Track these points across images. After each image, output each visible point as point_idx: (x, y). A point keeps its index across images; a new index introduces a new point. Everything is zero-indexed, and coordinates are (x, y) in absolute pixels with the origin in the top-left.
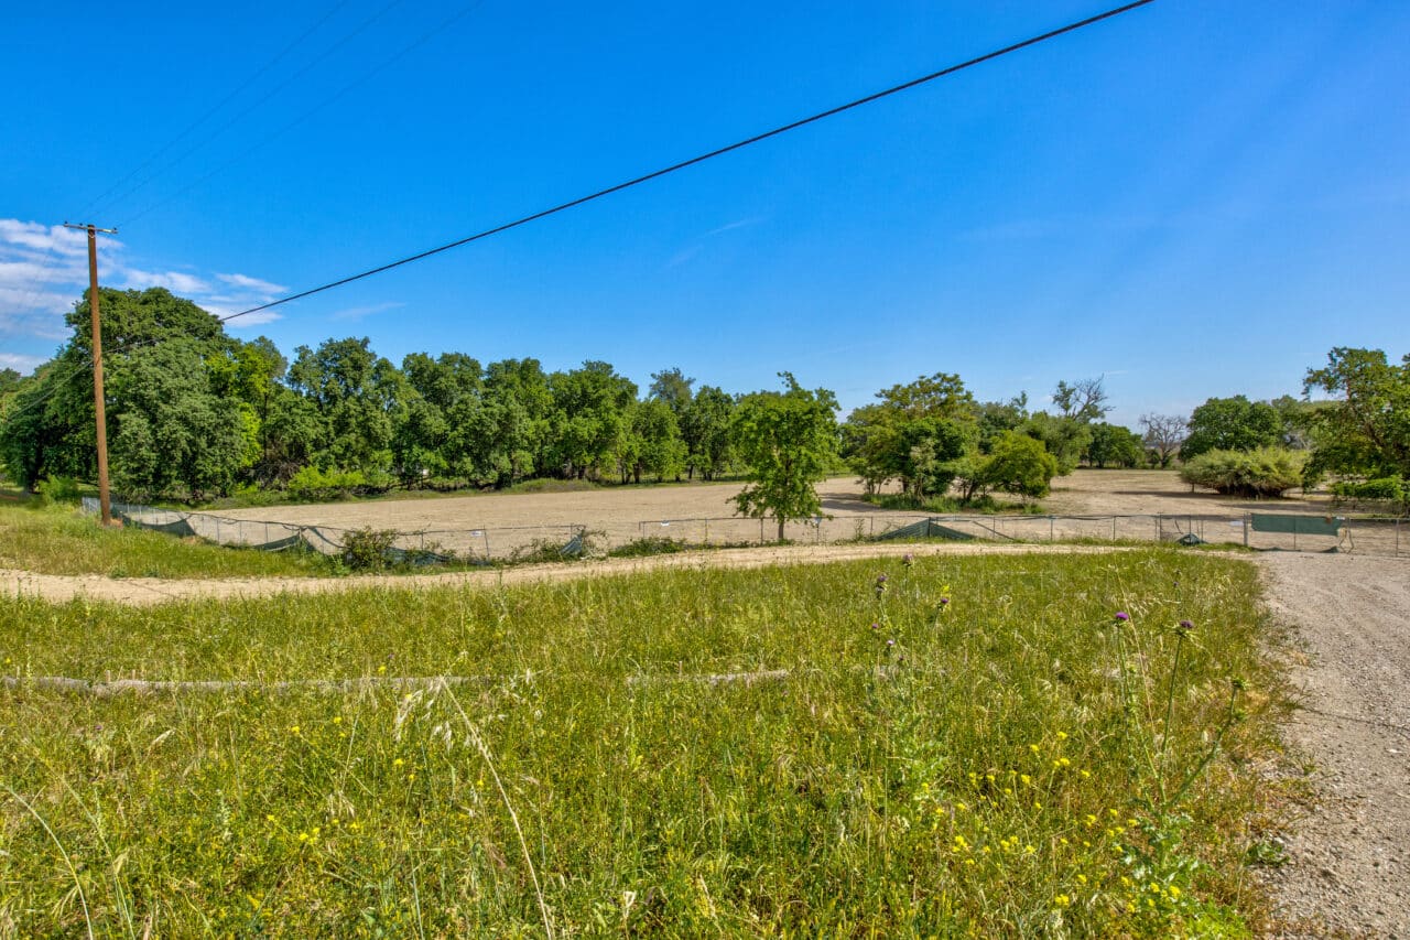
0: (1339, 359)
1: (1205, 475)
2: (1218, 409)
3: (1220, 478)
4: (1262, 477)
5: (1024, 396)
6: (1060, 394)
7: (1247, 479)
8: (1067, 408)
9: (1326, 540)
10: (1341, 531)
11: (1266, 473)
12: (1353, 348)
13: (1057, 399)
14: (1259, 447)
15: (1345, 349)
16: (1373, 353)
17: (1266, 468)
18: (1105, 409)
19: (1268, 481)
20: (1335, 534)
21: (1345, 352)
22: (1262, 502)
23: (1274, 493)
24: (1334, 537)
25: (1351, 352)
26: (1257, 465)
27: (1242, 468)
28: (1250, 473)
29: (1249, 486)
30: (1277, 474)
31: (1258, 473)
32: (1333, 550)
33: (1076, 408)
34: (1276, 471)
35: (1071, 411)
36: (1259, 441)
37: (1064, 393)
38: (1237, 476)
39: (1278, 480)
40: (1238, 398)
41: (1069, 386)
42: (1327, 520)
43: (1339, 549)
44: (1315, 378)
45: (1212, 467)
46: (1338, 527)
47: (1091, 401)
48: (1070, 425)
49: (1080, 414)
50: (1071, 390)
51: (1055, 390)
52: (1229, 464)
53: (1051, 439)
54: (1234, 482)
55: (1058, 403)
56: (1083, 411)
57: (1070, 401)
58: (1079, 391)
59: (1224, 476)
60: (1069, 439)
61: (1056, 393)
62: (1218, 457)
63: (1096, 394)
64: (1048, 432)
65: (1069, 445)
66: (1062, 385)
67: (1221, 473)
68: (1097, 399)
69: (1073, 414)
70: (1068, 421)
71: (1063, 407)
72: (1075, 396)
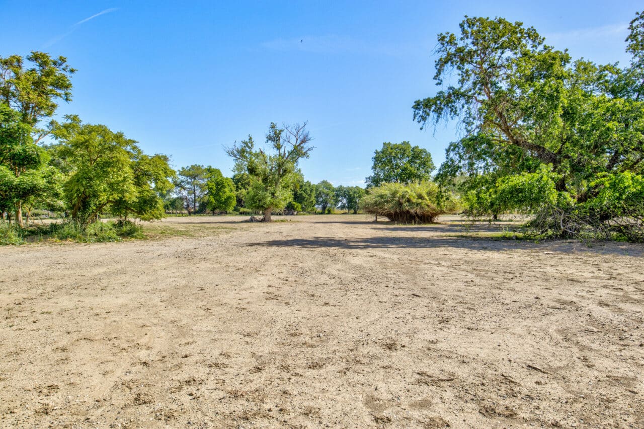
1: (376, 204)
2: (390, 150)
3: (387, 206)
4: (418, 204)
5: (250, 139)
6: (272, 134)
7: (406, 207)
8: (278, 147)
11: (420, 201)
13: (269, 138)
14: (417, 181)
17: (420, 197)
18: (309, 150)
19: (422, 208)
23: (426, 218)
26: (414, 195)
27: (403, 196)
28: (409, 200)
29: (408, 212)
30: (428, 202)
31: (414, 201)
33: (288, 148)
34: (427, 198)
35: (282, 150)
37: (275, 132)
38: (399, 204)
39: (428, 206)
40: (404, 143)
41: (279, 127)
45: (381, 196)
47: (297, 144)
48: (283, 163)
49: (290, 153)
50: (281, 131)
51: (267, 131)
52: (394, 194)
53: (265, 174)
54: (398, 210)
55: (271, 143)
56: (292, 152)
57: (281, 141)
58: (288, 134)
59: (390, 205)
60: (282, 176)
61: (269, 134)
62: (385, 189)
63: (302, 137)
64: (261, 168)
65: (281, 181)
66: (273, 127)
67: (387, 202)
68: (304, 141)
69: (285, 154)
70: (282, 160)
71: (276, 147)
72: (283, 135)
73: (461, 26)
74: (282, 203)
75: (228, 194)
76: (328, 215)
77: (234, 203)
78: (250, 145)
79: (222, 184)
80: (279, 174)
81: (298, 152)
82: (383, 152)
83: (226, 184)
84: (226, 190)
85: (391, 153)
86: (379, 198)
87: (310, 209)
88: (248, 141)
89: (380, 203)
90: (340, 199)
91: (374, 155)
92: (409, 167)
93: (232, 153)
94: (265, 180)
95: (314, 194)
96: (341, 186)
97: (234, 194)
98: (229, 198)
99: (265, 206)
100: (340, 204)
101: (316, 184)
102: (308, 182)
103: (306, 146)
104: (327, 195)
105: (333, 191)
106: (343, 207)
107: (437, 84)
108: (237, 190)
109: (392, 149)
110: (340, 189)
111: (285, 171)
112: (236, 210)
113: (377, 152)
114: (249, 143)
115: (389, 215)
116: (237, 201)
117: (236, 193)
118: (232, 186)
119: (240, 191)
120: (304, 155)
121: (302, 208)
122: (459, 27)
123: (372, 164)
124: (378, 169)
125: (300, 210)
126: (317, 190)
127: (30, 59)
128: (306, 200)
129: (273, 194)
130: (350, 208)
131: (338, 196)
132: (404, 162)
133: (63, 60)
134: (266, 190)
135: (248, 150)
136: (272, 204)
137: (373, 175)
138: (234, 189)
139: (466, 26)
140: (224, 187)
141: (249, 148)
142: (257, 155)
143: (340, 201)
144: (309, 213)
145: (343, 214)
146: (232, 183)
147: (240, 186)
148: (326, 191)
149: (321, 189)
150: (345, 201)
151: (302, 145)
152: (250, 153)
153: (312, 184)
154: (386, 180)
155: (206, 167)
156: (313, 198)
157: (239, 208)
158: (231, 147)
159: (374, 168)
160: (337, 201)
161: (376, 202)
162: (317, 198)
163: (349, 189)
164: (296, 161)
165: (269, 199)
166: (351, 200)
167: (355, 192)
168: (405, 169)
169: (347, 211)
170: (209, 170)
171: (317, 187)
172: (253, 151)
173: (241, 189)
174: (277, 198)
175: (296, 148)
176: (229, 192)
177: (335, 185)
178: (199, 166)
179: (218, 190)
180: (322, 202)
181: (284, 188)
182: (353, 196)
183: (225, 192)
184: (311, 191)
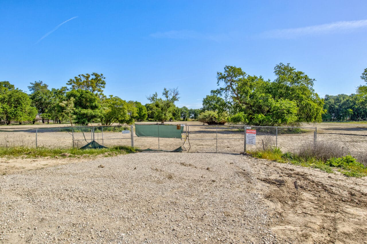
1: (203, 119)
2: (209, 98)
3: (207, 120)
4: (218, 119)
5: (156, 93)
6: (165, 92)
7: (214, 120)
8: (167, 97)
13: (164, 94)
18: (178, 98)
23: (221, 124)
27: (213, 116)
28: (215, 118)
29: (214, 122)
30: (222, 119)
32: (179, 150)
33: (170, 97)
35: (168, 98)
37: (166, 92)
41: (167, 90)
45: (205, 116)
47: (174, 95)
48: (169, 103)
49: (171, 99)
50: (168, 91)
51: (163, 91)
52: (209, 115)
53: (162, 107)
54: (211, 121)
55: (164, 96)
56: (172, 99)
57: (168, 95)
58: (171, 92)
59: (208, 119)
60: (168, 108)
61: (163, 92)
62: (207, 113)
63: (176, 93)
64: (161, 105)
65: (168, 109)
66: (165, 90)
67: (207, 118)
68: (176, 95)
69: (169, 99)
70: (168, 102)
71: (166, 97)
72: (169, 93)
73: (225, 68)
74: (168, 118)
75: (144, 113)
76: (186, 121)
77: (147, 116)
78: (156, 96)
79: (142, 108)
80: (167, 107)
81: (174, 99)
82: (206, 99)
83: (143, 109)
84: (143, 111)
85: (209, 99)
86: (204, 117)
87: (178, 119)
88: (155, 94)
89: (205, 118)
90: (191, 114)
91: (203, 100)
92: (216, 105)
93: (150, 99)
94: (162, 109)
95: (180, 113)
96: (191, 109)
97: (146, 113)
98: (145, 114)
99: (162, 119)
100: (191, 116)
101: (181, 108)
102: (177, 107)
103: (177, 96)
104: (186, 112)
105: (188, 111)
106: (192, 118)
107: (218, 85)
108: (148, 111)
109: (210, 98)
110: (191, 110)
111: (169, 106)
112: (147, 119)
113: (204, 99)
114: (156, 95)
115: (208, 123)
116: (148, 116)
117: (147, 112)
118: (145, 110)
119: (149, 111)
120: (177, 100)
121: (175, 118)
122: (224, 68)
123: (202, 103)
124: (205, 105)
125: (174, 119)
126: (181, 110)
127: (92, 75)
128: (177, 115)
129: (165, 115)
130: (195, 118)
131: (190, 113)
132: (214, 103)
133: (102, 75)
134: (163, 113)
135: (155, 98)
136: (165, 118)
137: (203, 107)
138: (146, 110)
139: (226, 68)
140: (143, 110)
141: (156, 97)
142: (159, 100)
143: (191, 115)
144: (178, 120)
145: (192, 121)
146: (145, 108)
147: (149, 109)
148: (185, 111)
149: (183, 110)
150: (193, 115)
151: (176, 96)
152: (156, 99)
153: (179, 108)
154: (207, 109)
155: (135, 101)
156: (179, 114)
157: (149, 118)
158: (149, 96)
159: (203, 104)
160: (190, 115)
161: (203, 118)
162: (181, 114)
163: (195, 110)
164: (174, 102)
165: (164, 116)
166: (196, 115)
167: (197, 112)
168: (214, 105)
169: (194, 119)
170: (136, 103)
171: (181, 109)
172: (158, 98)
173: (149, 110)
174: (166, 116)
175: (173, 97)
176: (145, 112)
177: (189, 109)
178: (132, 101)
179: (140, 111)
180: (183, 116)
181: (169, 112)
182: (196, 113)
183: (143, 112)
184: (179, 111)
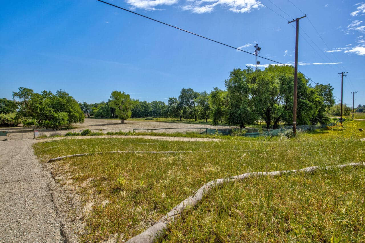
0: (22, 90)
4: (11, 121)
7: (6, 122)
9: (4, 137)
10: (8, 134)
12: (25, 88)
14: (11, 113)
15: (23, 88)
16: (30, 90)
17: (12, 118)
20: (6, 135)
21: (23, 89)
22: (11, 128)
23: (15, 125)
24: (6, 136)
25: (25, 89)
26: (9, 118)
27: (5, 119)
28: (7, 120)
29: (7, 123)
31: (9, 120)
32: (6, 140)
36: (11, 111)
38: (3, 121)
40: (4, 99)
42: (4, 132)
43: (7, 139)
44: (15, 94)
46: (7, 133)
73: (19, 89)
